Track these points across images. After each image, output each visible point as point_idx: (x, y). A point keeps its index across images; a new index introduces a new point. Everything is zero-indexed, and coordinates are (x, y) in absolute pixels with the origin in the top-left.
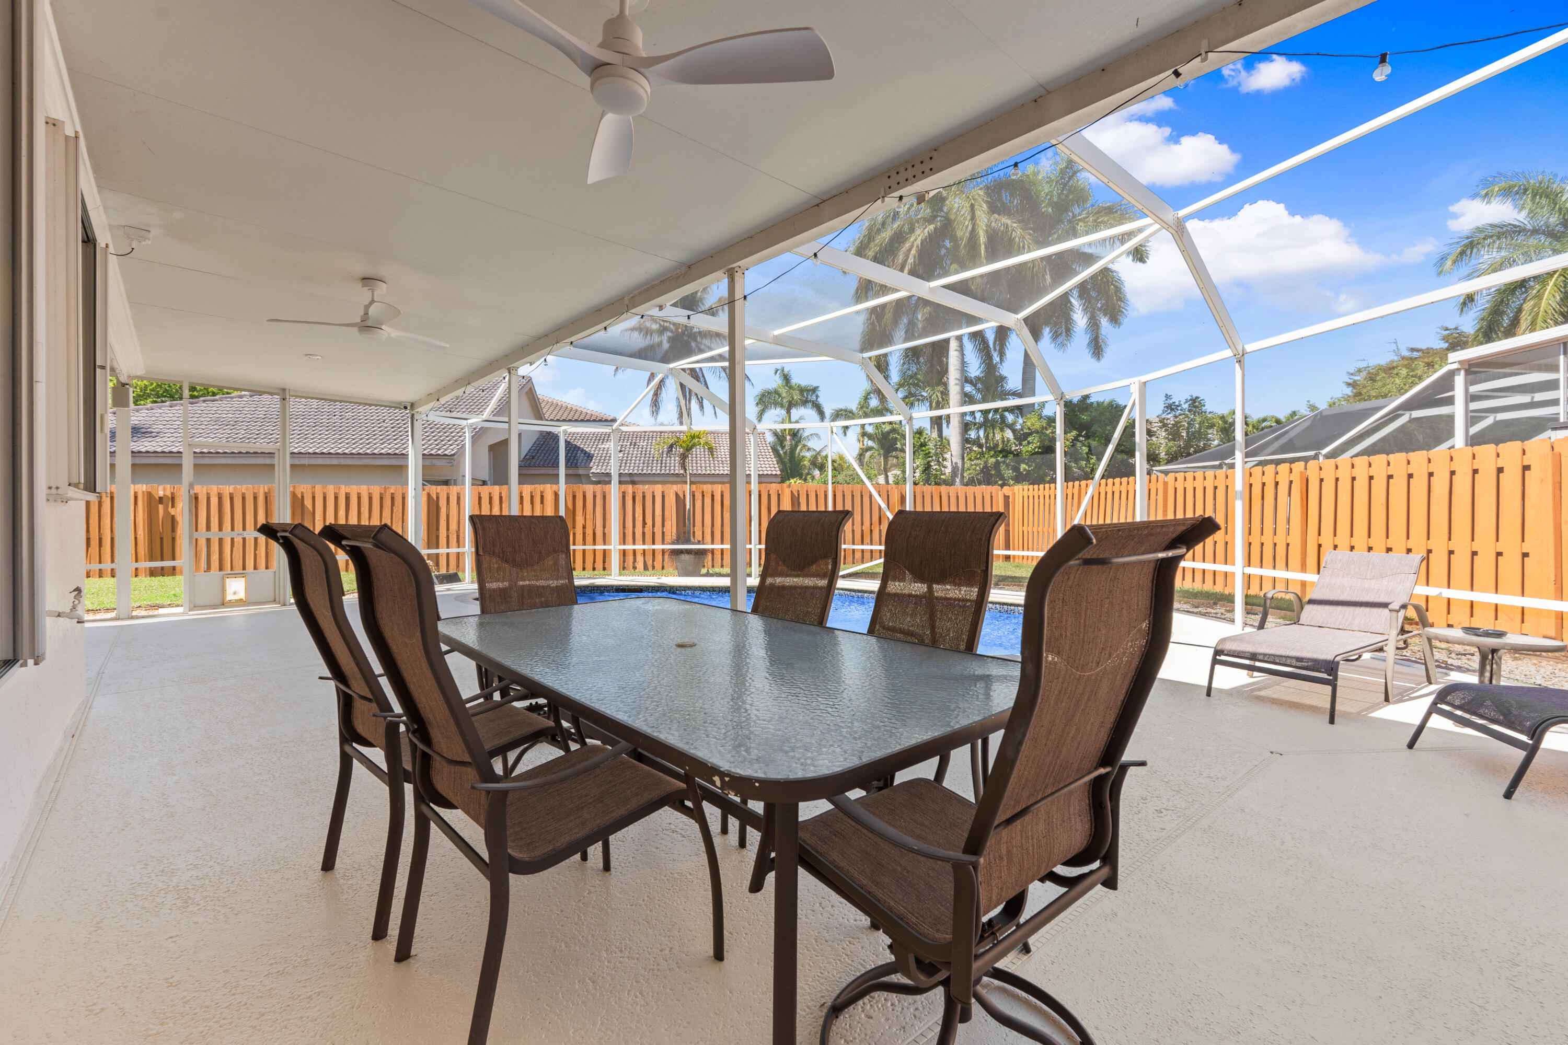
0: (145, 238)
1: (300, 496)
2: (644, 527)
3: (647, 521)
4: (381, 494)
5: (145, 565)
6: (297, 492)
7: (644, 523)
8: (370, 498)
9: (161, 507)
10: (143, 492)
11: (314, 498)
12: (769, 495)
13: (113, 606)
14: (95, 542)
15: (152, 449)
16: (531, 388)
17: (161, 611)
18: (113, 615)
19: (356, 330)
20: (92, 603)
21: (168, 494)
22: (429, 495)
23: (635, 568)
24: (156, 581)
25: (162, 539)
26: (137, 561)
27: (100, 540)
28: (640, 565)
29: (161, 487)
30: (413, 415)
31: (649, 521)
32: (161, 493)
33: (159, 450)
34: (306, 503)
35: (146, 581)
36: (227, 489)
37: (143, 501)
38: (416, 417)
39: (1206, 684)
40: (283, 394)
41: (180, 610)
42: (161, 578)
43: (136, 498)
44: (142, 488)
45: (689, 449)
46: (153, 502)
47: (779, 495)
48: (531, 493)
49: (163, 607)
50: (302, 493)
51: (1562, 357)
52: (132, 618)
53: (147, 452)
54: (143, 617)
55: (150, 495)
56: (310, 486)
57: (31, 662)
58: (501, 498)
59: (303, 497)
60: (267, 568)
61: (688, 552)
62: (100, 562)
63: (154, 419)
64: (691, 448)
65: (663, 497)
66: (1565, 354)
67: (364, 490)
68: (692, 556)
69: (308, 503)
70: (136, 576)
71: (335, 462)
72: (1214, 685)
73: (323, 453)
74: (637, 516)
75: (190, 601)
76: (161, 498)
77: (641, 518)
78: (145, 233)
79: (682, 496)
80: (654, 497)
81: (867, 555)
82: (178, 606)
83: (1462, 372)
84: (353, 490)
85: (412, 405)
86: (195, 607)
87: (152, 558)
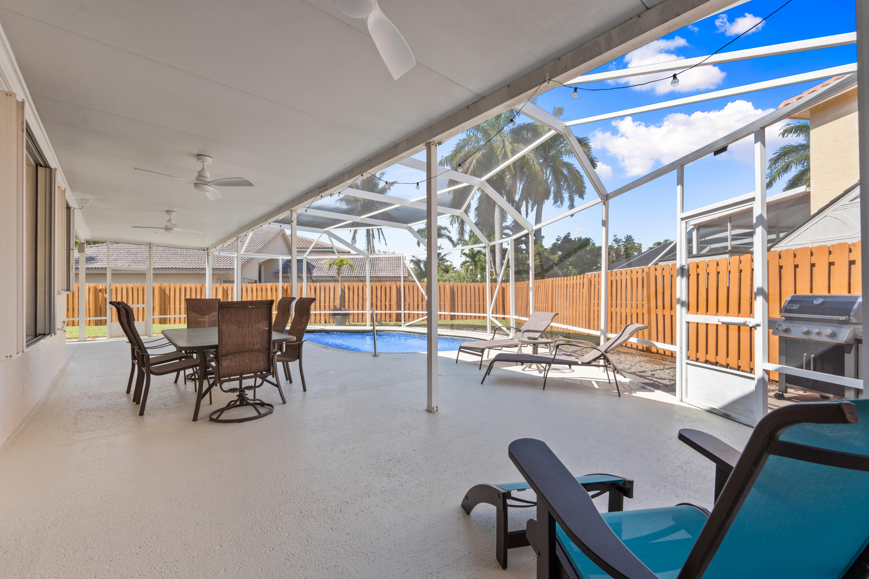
0: (87, 203)
1: (163, 289)
2: (325, 303)
3: (326, 300)
4: (201, 287)
5: (93, 319)
6: (162, 287)
7: (325, 301)
8: (196, 290)
9: (100, 294)
10: (93, 287)
11: (170, 289)
12: (386, 288)
13: (78, 337)
14: (71, 310)
15: (97, 267)
16: (283, 233)
17: (98, 339)
18: (78, 340)
19: (164, 230)
20: (69, 336)
21: (104, 288)
22: (223, 288)
23: (320, 322)
24: (97, 327)
25: (101, 308)
26: (89, 317)
27: (73, 309)
28: (323, 321)
29: (100, 285)
30: (208, 253)
31: (327, 300)
32: (101, 287)
33: (100, 267)
34: (166, 291)
35: (93, 327)
36: (130, 286)
37: (93, 292)
38: (209, 254)
39: (456, 358)
40: (150, 245)
41: (106, 338)
42: (100, 326)
43: (89, 289)
44: (92, 285)
45: (340, 266)
46: (97, 292)
47: (390, 288)
48: (271, 287)
49: (99, 337)
50: (165, 287)
51: (729, 224)
52: (85, 341)
53: (95, 268)
54: (90, 341)
55: (95, 288)
56: (168, 284)
57: (53, 334)
58: (257, 289)
59: (165, 289)
60: (143, 320)
61: (339, 314)
62: (73, 317)
63: (99, 251)
64: (342, 266)
65: (334, 288)
66: (730, 222)
67: (193, 286)
68: (341, 316)
69: (167, 292)
70: (89, 325)
71: (182, 272)
72: (459, 359)
73: (176, 268)
74: (321, 297)
75: (110, 334)
76: (100, 290)
77: (323, 299)
78: (88, 201)
79: (343, 288)
80: (330, 288)
81: (416, 316)
82: (105, 337)
83: (695, 230)
84: (188, 286)
85: (207, 249)
86: (112, 337)
87: (96, 316)
